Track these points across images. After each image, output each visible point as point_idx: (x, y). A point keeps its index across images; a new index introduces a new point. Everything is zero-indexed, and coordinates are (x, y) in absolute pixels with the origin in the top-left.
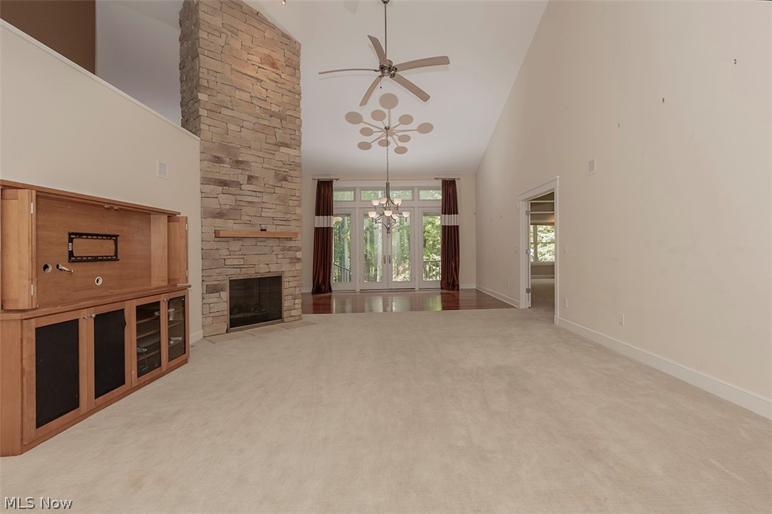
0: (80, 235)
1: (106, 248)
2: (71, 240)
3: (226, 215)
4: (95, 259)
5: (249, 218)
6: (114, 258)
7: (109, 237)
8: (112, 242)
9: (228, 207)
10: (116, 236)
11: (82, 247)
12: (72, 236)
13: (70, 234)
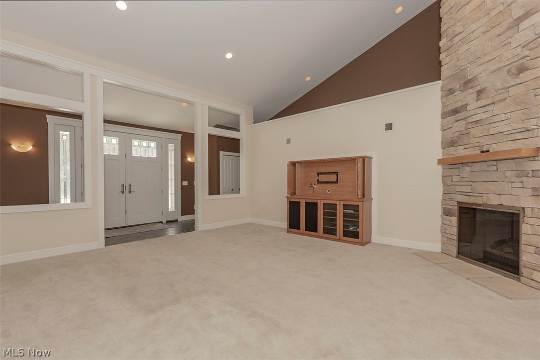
0: (321, 173)
1: (333, 178)
2: (318, 176)
3: (456, 142)
4: (327, 182)
5: (477, 140)
6: (337, 182)
7: (334, 173)
8: (336, 175)
9: (457, 134)
10: (337, 173)
11: (323, 178)
12: (319, 174)
13: (318, 173)
